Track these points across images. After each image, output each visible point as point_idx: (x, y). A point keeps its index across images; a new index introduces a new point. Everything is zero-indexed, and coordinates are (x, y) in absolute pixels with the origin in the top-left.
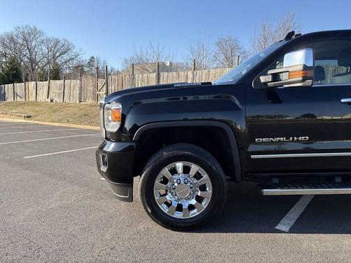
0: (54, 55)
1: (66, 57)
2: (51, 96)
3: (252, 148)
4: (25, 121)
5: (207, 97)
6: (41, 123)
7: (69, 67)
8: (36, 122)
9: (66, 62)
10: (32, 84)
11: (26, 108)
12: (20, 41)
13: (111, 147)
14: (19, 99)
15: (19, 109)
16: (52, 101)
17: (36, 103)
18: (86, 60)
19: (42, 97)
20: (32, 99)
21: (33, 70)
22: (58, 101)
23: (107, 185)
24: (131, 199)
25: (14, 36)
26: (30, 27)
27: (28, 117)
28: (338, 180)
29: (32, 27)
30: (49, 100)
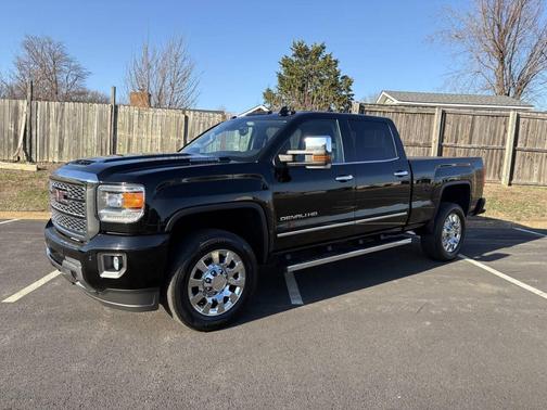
5: (236, 176)
28: (330, 248)
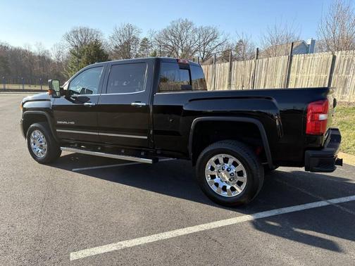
29: (184, 20)
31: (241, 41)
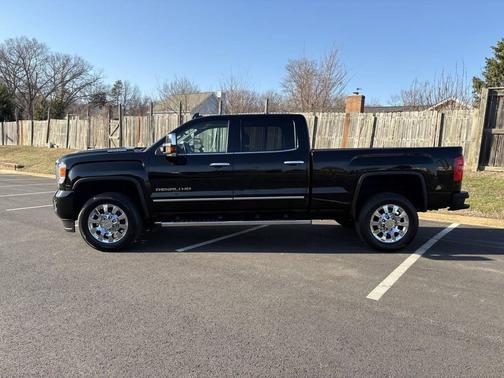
0: (63, 78)
1: (78, 82)
2: (50, 141)
3: (154, 195)
4: (15, 172)
6: (36, 175)
7: (85, 96)
8: (29, 174)
9: (80, 89)
10: (26, 124)
11: (18, 154)
12: (14, 58)
13: (60, 194)
14: (9, 143)
15: (9, 157)
16: (52, 146)
17: (31, 149)
18: (109, 86)
19: (40, 141)
20: (27, 142)
21: (32, 100)
22: (61, 146)
23: (59, 222)
24: (74, 230)
25: (5, 51)
26: (27, 40)
27: (20, 167)
29: (30, 39)
30: (49, 145)
31: (119, 82)
